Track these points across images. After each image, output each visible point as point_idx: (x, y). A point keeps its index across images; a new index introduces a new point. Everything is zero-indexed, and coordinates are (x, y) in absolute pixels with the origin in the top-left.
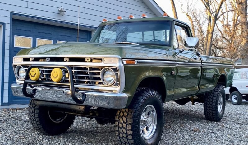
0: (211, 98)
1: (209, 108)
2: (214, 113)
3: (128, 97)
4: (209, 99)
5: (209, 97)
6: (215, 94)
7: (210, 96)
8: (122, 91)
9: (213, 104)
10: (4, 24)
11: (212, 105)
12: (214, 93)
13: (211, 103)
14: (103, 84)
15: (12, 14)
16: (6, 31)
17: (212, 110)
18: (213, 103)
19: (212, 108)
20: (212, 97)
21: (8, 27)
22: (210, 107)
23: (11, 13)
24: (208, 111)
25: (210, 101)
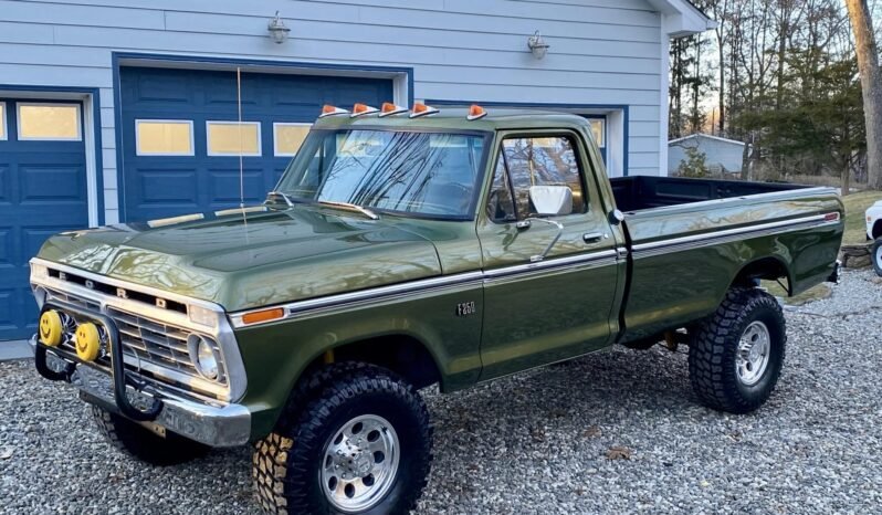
0: (710, 340)
1: (703, 371)
2: (719, 390)
3: (252, 414)
4: (703, 342)
5: (703, 336)
6: (723, 327)
7: (707, 333)
8: (237, 397)
9: (713, 361)
10: (95, 91)
11: (710, 363)
12: (722, 324)
13: (708, 356)
14: (195, 371)
15: (116, 55)
16: (103, 113)
17: (712, 381)
18: (715, 358)
19: (710, 371)
20: (711, 336)
21: (107, 99)
22: (705, 369)
23: (113, 53)
24: (701, 383)
25: (707, 350)
